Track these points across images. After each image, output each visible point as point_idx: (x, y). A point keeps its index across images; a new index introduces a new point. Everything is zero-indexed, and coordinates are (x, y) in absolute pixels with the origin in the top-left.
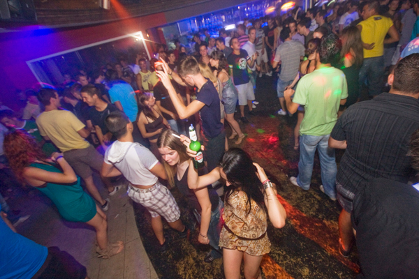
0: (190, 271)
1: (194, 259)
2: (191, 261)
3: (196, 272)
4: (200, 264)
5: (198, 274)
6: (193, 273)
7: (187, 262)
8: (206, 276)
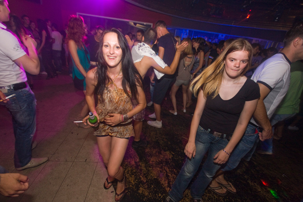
0: (130, 169)
1: (136, 162)
2: (133, 163)
3: (134, 171)
4: (139, 167)
5: (135, 173)
6: (132, 171)
7: (129, 162)
8: (141, 176)
